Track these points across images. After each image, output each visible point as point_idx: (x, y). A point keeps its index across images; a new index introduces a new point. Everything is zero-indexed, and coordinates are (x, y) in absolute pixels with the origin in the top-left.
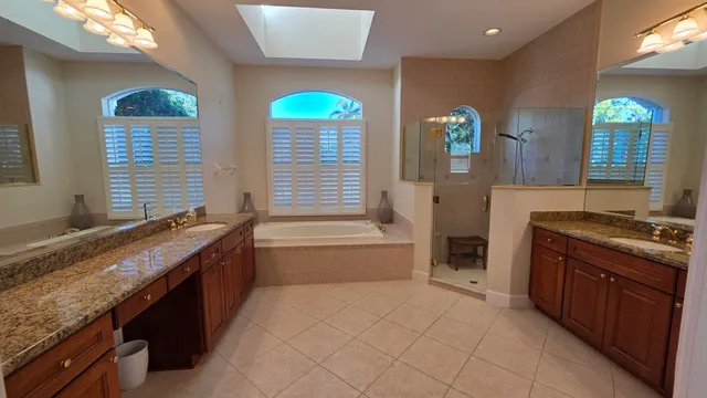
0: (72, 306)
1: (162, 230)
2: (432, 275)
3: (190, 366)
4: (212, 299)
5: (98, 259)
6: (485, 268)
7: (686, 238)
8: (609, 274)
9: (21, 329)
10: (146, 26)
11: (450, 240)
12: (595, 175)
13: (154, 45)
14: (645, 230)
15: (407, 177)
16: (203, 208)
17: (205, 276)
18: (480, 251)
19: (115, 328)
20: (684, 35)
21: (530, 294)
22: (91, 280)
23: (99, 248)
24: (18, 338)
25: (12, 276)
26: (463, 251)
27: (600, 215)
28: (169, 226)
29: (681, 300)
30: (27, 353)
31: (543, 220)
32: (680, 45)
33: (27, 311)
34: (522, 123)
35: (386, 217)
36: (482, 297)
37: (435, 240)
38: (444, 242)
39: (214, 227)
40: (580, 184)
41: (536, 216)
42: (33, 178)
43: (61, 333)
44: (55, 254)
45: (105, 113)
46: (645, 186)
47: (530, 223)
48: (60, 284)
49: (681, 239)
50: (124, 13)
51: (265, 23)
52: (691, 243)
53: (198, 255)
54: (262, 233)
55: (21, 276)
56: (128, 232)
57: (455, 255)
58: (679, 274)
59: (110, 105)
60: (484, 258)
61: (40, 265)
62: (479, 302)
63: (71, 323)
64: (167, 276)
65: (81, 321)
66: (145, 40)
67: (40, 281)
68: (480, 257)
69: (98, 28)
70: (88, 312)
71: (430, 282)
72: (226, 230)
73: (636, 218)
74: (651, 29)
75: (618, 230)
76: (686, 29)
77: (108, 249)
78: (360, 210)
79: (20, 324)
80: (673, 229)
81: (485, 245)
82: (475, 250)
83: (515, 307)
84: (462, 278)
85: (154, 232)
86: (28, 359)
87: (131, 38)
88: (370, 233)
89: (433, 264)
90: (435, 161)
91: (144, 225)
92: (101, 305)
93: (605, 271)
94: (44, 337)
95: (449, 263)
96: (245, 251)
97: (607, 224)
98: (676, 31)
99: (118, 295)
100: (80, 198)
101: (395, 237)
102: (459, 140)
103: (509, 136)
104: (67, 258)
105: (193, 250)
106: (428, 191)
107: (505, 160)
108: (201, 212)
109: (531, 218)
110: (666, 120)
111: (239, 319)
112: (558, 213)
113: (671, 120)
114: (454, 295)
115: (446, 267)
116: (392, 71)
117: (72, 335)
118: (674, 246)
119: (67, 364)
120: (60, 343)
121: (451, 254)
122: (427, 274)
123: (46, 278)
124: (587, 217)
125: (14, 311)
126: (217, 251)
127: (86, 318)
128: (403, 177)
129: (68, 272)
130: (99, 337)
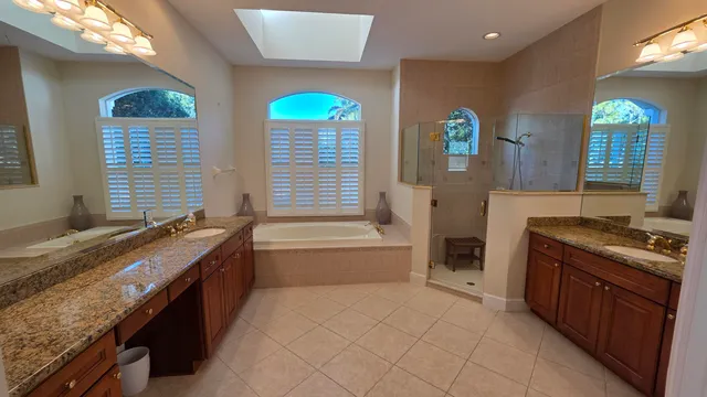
0: (76, 325)
1: (162, 236)
2: (429, 278)
3: (191, 372)
4: (212, 302)
5: (99, 270)
6: (482, 269)
7: (679, 248)
8: (604, 283)
9: (26, 351)
10: (144, 34)
11: (448, 241)
12: (591, 178)
13: (152, 53)
14: (639, 238)
15: (405, 179)
16: (202, 211)
17: (205, 285)
18: (477, 252)
19: (118, 344)
20: (683, 47)
21: (526, 298)
22: (92, 295)
23: (100, 259)
24: (23, 362)
25: (14, 292)
26: (461, 252)
27: (595, 221)
28: (168, 232)
29: (674, 311)
30: (33, 379)
31: (539, 226)
32: (679, 56)
33: (30, 331)
34: (520, 126)
35: (384, 218)
36: (479, 300)
37: (433, 242)
38: (441, 244)
39: (214, 232)
40: (577, 190)
41: (533, 222)
42: (31, 179)
43: (66, 356)
44: (57, 268)
45: (103, 114)
46: (642, 191)
47: (526, 229)
48: (62, 299)
49: (675, 248)
50: (122, 22)
51: (263, 26)
52: (685, 253)
53: (199, 264)
54: (260, 235)
55: (23, 291)
56: (129, 240)
57: (452, 256)
58: (672, 286)
59: (107, 106)
60: (481, 259)
61: (42, 280)
62: (475, 305)
63: (76, 345)
64: (167, 288)
65: (85, 342)
66: (143, 47)
67: (42, 295)
68: (476, 258)
69: (96, 38)
70: (92, 333)
71: (428, 284)
72: (226, 236)
73: (631, 226)
74: (650, 39)
75: (614, 237)
76: (684, 40)
77: (109, 258)
78: (358, 211)
79: (24, 346)
80: (668, 239)
81: (482, 247)
82: (473, 251)
83: (510, 310)
84: (459, 279)
85: (154, 239)
86: (35, 384)
87: (129, 47)
88: (369, 235)
89: (430, 267)
90: (433, 163)
91: (144, 233)
92: (104, 323)
93: (599, 279)
94: (48, 360)
95: (446, 263)
96: (244, 254)
97: (603, 230)
98: (674, 43)
99: (120, 312)
100: (78, 199)
101: (394, 240)
102: (457, 139)
103: (507, 140)
104: (69, 269)
105: (194, 260)
106: (426, 195)
107: (503, 163)
108: (200, 216)
109: (528, 223)
110: (663, 121)
111: (240, 322)
112: (555, 218)
113: (668, 121)
114: (450, 298)
115: (443, 266)
116: (390, 73)
117: (77, 356)
118: (668, 255)
119: (72, 385)
120: (64, 365)
121: (448, 255)
122: (425, 276)
123: (48, 292)
124: (583, 223)
125: (18, 330)
126: (217, 258)
127: (90, 338)
128: (401, 179)
129: (69, 285)
130: (103, 356)
